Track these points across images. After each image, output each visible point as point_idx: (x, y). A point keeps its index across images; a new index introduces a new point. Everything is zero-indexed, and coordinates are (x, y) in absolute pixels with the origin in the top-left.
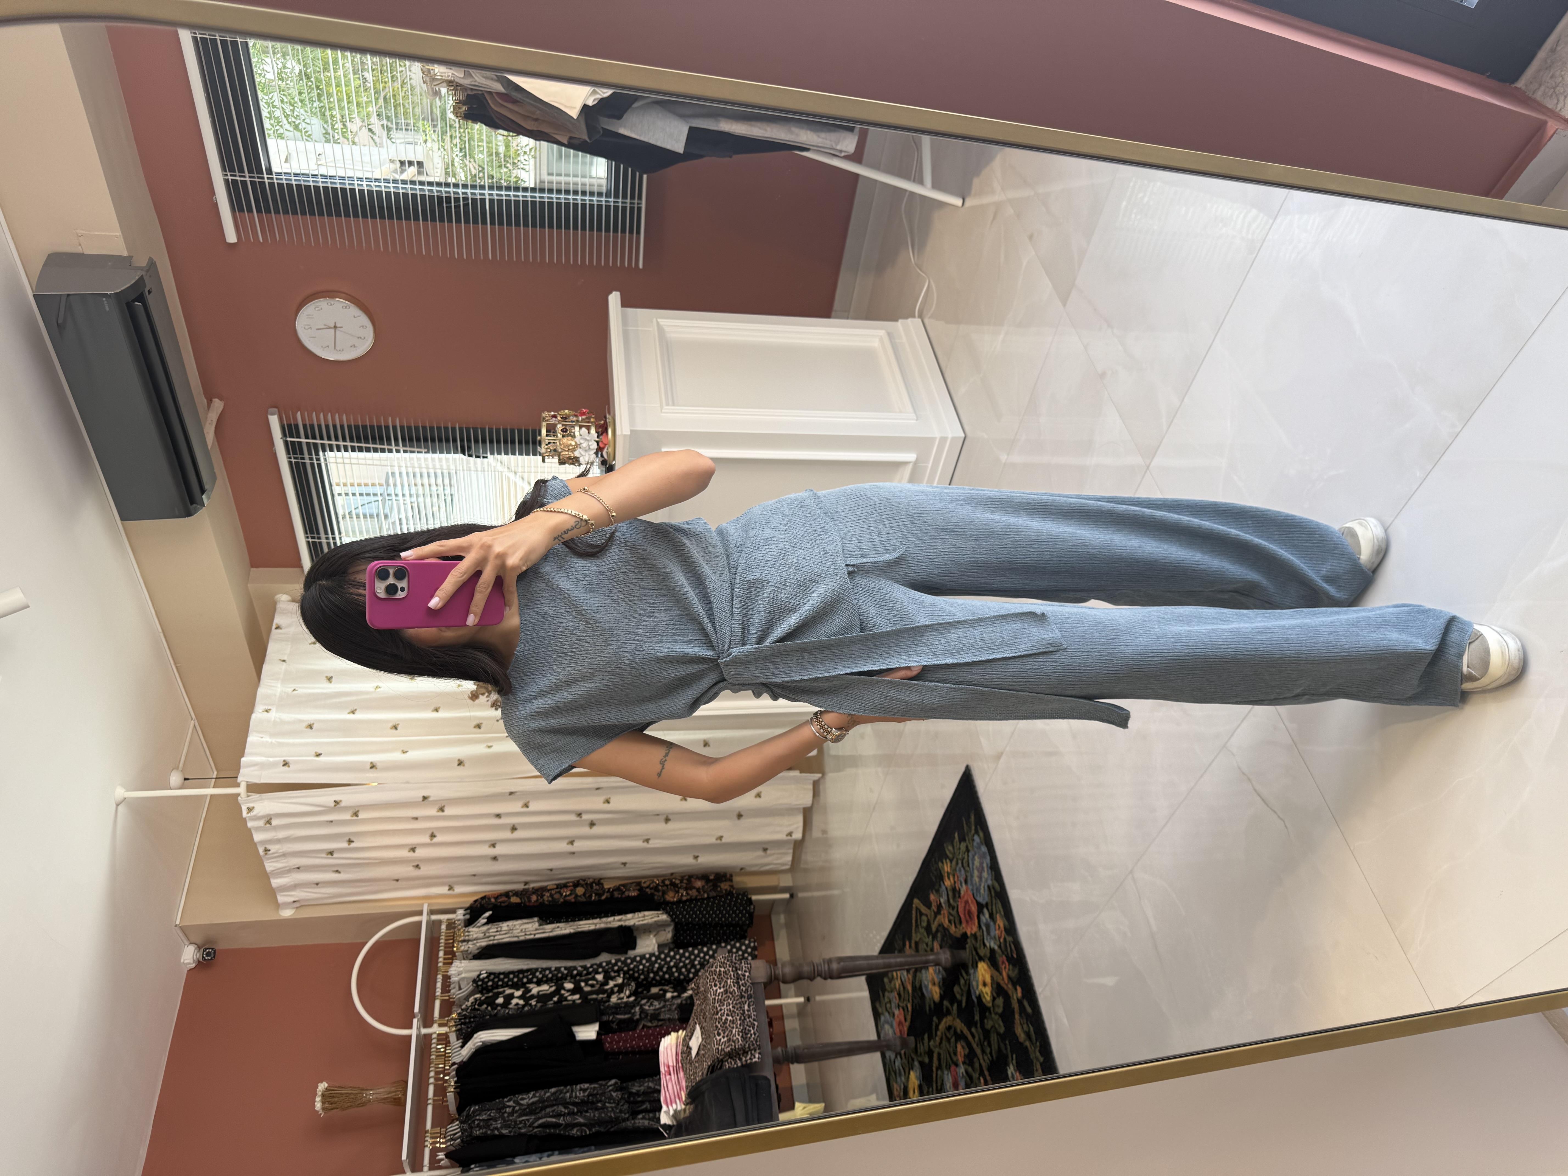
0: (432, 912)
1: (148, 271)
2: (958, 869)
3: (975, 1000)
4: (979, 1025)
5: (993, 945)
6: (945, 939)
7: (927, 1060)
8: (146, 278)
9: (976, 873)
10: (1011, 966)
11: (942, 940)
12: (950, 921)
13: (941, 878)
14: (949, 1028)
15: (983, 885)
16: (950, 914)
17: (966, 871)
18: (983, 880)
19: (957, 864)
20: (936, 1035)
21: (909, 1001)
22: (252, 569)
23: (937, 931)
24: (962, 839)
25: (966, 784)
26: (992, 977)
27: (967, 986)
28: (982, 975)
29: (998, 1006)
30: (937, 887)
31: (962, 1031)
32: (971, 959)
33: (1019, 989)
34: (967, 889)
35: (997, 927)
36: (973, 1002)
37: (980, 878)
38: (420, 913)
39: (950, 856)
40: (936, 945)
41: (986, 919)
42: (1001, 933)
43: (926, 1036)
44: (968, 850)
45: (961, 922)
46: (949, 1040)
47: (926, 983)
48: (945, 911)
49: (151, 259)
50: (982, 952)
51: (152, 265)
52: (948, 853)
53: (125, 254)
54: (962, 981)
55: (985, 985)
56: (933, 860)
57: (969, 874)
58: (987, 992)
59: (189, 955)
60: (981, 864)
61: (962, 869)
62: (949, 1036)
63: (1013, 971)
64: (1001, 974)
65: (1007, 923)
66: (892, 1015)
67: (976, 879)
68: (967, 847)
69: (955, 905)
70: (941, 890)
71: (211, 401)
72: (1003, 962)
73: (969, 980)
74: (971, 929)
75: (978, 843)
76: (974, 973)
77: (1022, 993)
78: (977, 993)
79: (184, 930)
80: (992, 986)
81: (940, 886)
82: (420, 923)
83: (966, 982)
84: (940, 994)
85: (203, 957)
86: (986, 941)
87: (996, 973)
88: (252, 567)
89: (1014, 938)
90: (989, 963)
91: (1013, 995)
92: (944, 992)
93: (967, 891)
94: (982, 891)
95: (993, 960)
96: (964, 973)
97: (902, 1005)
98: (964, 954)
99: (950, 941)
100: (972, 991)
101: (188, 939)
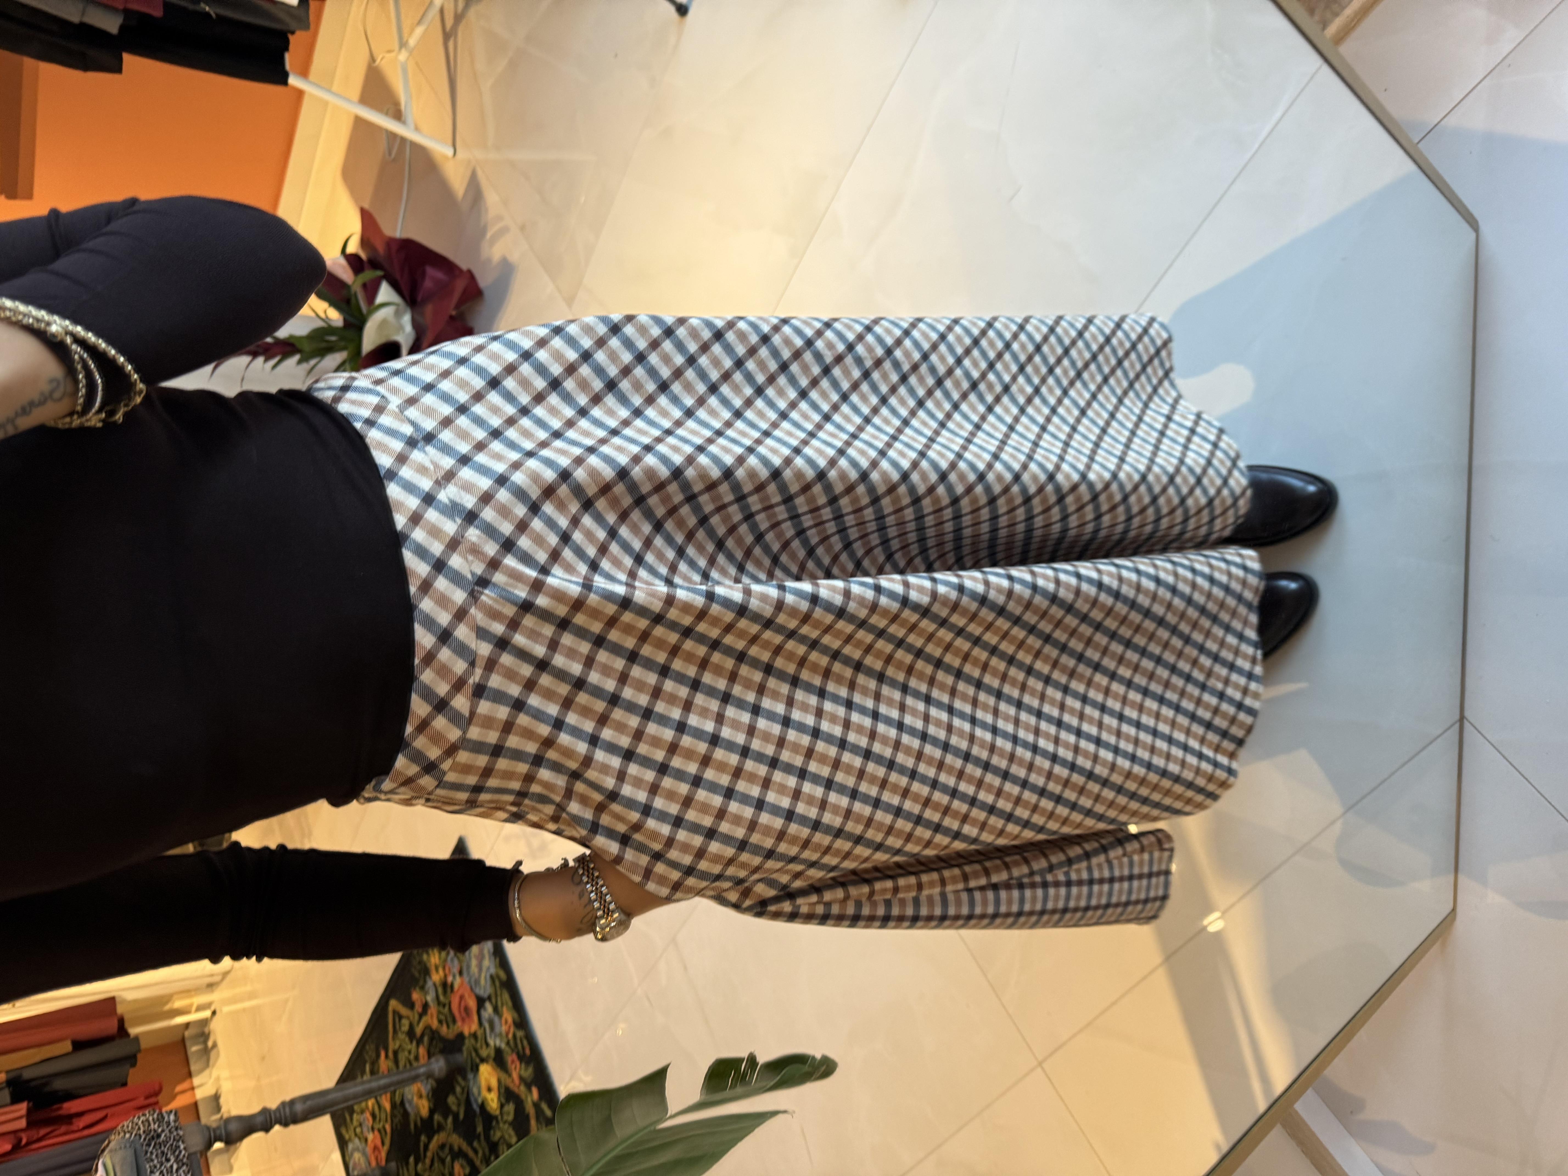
2: (449, 958)
3: (478, 1110)
4: (482, 1137)
5: (499, 1042)
6: (434, 1042)
10: (523, 1066)
11: (431, 1045)
12: (440, 1022)
13: (426, 972)
14: (442, 1147)
15: (483, 975)
16: (439, 1012)
17: (460, 961)
18: (484, 969)
20: (425, 1156)
21: (386, 1120)
23: (423, 1035)
26: (499, 1081)
27: (465, 1095)
28: (486, 1079)
29: (508, 1114)
30: (421, 983)
31: (460, 1149)
32: (470, 1062)
33: (534, 1090)
34: (462, 982)
35: (504, 1022)
36: (475, 1112)
37: (480, 966)
40: (422, 1051)
41: (489, 1015)
42: (510, 1027)
43: (412, 1159)
45: (454, 1021)
46: (443, 1161)
47: (409, 1097)
48: (433, 1009)
50: (484, 1053)
54: (458, 1089)
55: (489, 1090)
57: (464, 964)
58: (493, 1101)
60: (481, 950)
61: (455, 959)
62: (442, 1155)
63: (526, 1069)
64: (510, 1075)
65: (516, 1015)
66: (363, 1141)
67: (475, 969)
69: (447, 1002)
70: (426, 987)
73: (468, 1087)
74: (470, 1027)
76: (475, 1077)
77: (539, 1094)
78: (480, 1101)
80: (499, 1092)
81: (425, 983)
83: (464, 1089)
84: (430, 1108)
86: (489, 1040)
87: (504, 1076)
89: (526, 1031)
90: (494, 1064)
91: (526, 1097)
92: (435, 1105)
93: (462, 984)
94: (483, 982)
95: (499, 1060)
96: (460, 1079)
97: (377, 1126)
98: (461, 1058)
99: (440, 1045)
100: (472, 1099)
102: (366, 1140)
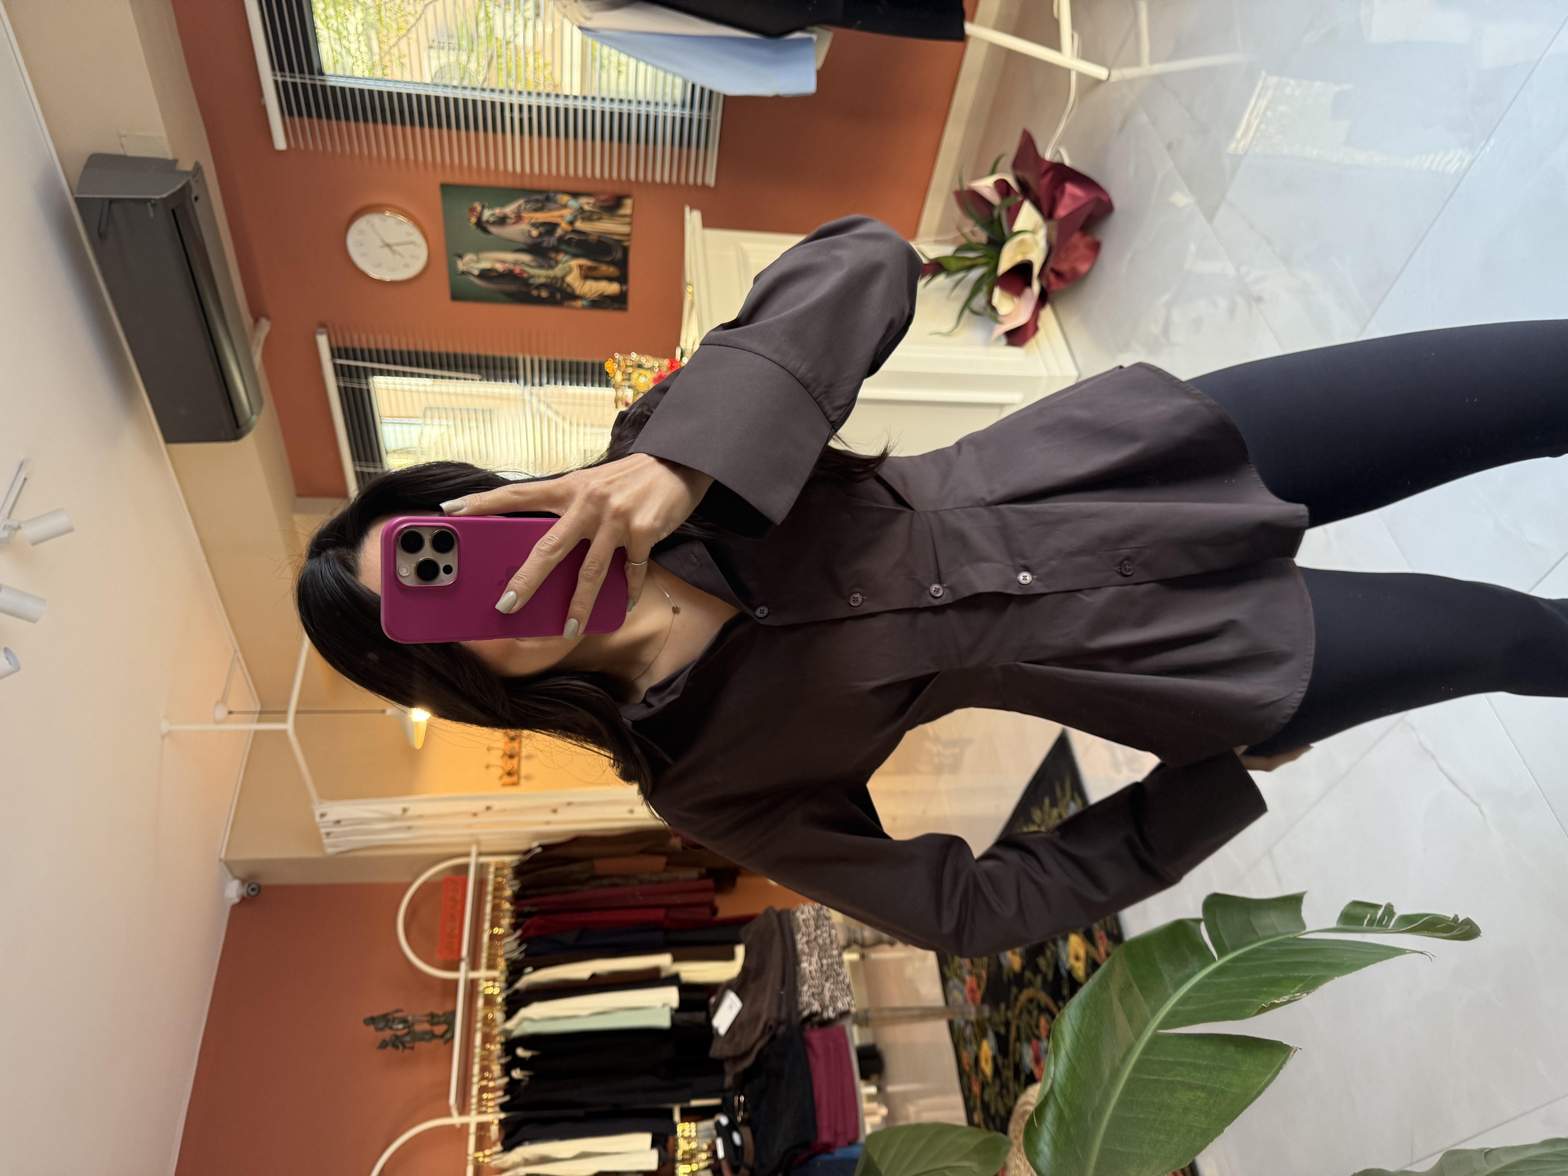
0: (480, 854)
1: (194, 175)
3: (1064, 974)
7: (1002, 1030)
8: (191, 183)
10: (1109, 941)
14: (1031, 1001)
20: (1015, 1006)
21: (983, 969)
22: (298, 499)
24: (1055, 804)
25: (1062, 749)
26: (1087, 953)
27: (1055, 959)
28: (1075, 949)
31: (1047, 1005)
36: (1062, 975)
38: (468, 855)
39: (1039, 821)
43: (1003, 1006)
46: (1030, 1013)
49: (197, 163)
51: (198, 168)
52: (1035, 815)
53: (170, 157)
54: (1049, 953)
55: (1077, 958)
58: (1079, 969)
59: (233, 891)
62: (1031, 1007)
64: (1097, 948)
68: (1060, 814)
71: (258, 320)
72: (1100, 937)
73: (1058, 953)
76: (1064, 945)
78: (1067, 966)
79: (229, 865)
80: (1086, 962)
82: (468, 865)
83: (1053, 953)
84: (1022, 966)
85: (247, 892)
87: (1092, 949)
88: (297, 496)
90: (1083, 937)
92: (1027, 964)
95: (1088, 935)
96: (1051, 945)
97: (974, 970)
100: (1060, 964)
101: (231, 872)
102: (963, 981)
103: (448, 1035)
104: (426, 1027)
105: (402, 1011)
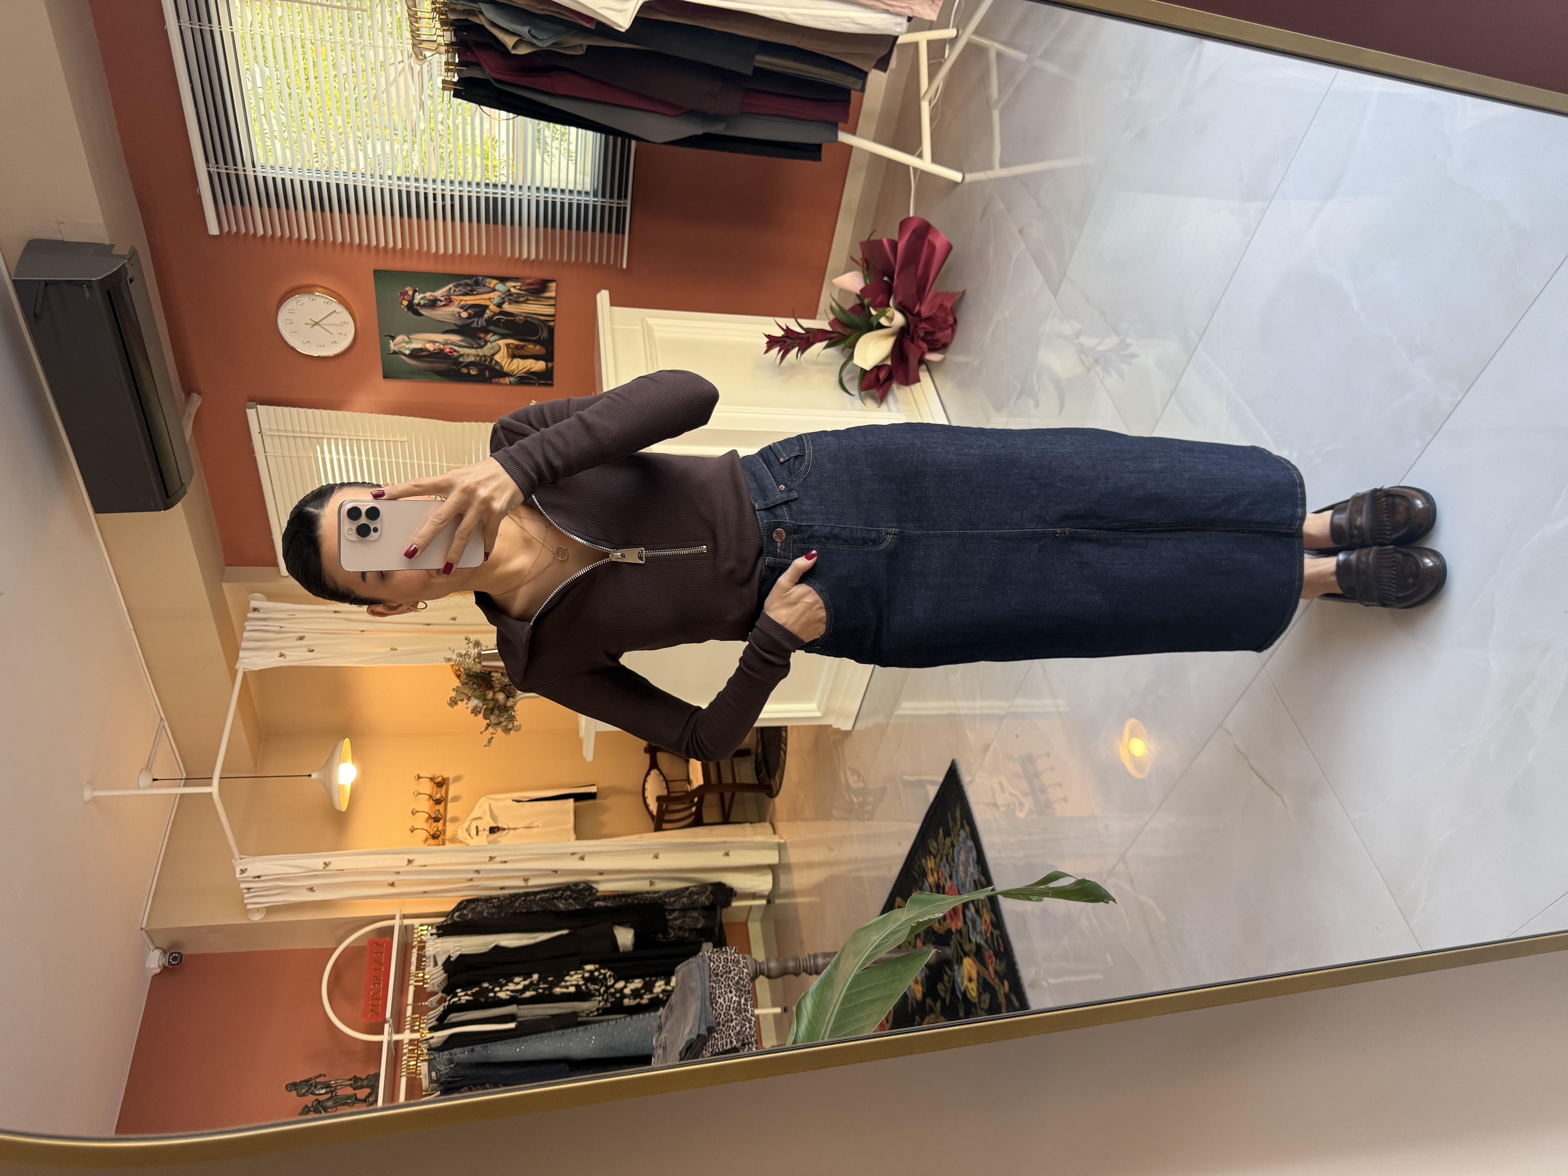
0: (404, 917)
1: (130, 259)
2: (942, 865)
3: (961, 997)
5: (980, 940)
6: (929, 936)
8: (127, 266)
9: (961, 868)
10: (998, 960)
11: (926, 937)
13: (924, 875)
15: (968, 880)
17: (950, 867)
18: (969, 874)
19: (941, 859)
22: (227, 567)
24: (947, 834)
25: (952, 779)
26: (978, 973)
27: (951, 983)
28: (968, 971)
29: (985, 1002)
30: (920, 885)
32: (955, 956)
33: (1006, 983)
34: (952, 885)
35: (983, 922)
36: (958, 998)
37: (966, 872)
38: (392, 917)
39: (934, 852)
40: (919, 943)
41: (972, 915)
42: (988, 927)
44: (953, 846)
49: (133, 248)
50: (967, 948)
51: (134, 253)
52: (932, 850)
53: (107, 242)
54: (946, 978)
55: (970, 980)
56: (917, 857)
57: (954, 870)
58: (972, 989)
59: (154, 960)
60: (967, 858)
61: (947, 865)
63: (1000, 964)
64: (987, 969)
65: (993, 917)
67: (962, 874)
68: (952, 842)
70: (924, 887)
71: (189, 395)
72: (990, 957)
73: (954, 976)
74: (957, 925)
75: (963, 838)
76: (959, 969)
77: (1010, 988)
78: (963, 989)
79: (151, 934)
80: (978, 982)
81: (923, 883)
82: (392, 928)
83: (950, 980)
84: (923, 992)
85: (169, 962)
86: (971, 936)
87: (982, 969)
88: (227, 565)
89: (1001, 931)
90: (975, 958)
91: (1000, 990)
92: (927, 990)
93: (951, 888)
94: (968, 886)
95: (978, 955)
96: (947, 969)
98: (949, 951)
99: (933, 939)
100: (957, 987)
101: (154, 943)
103: (371, 1099)
104: (350, 1091)
105: (325, 1075)
